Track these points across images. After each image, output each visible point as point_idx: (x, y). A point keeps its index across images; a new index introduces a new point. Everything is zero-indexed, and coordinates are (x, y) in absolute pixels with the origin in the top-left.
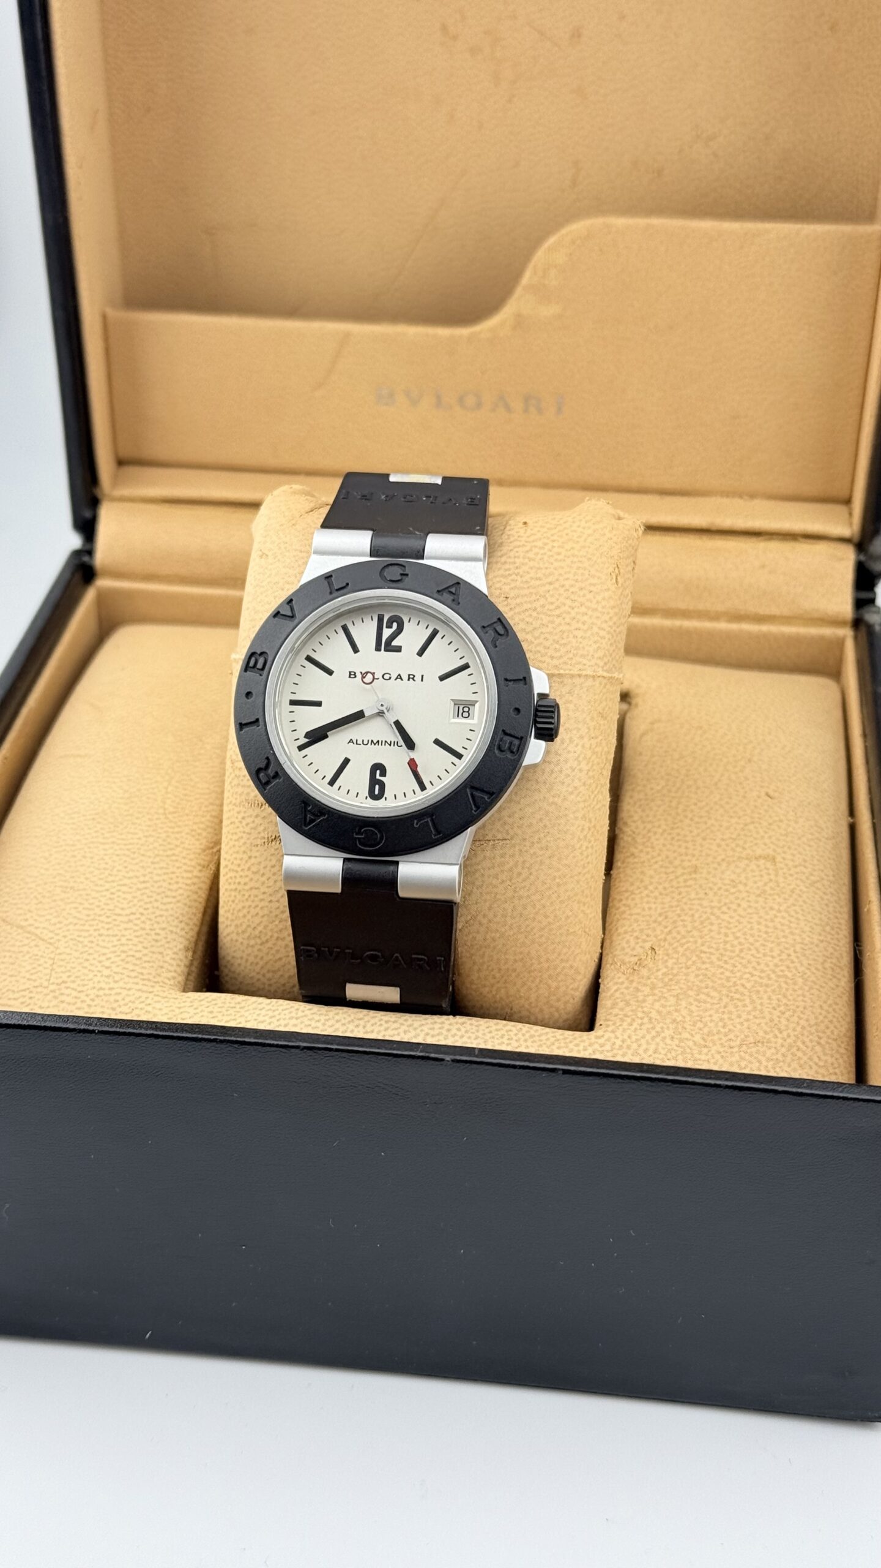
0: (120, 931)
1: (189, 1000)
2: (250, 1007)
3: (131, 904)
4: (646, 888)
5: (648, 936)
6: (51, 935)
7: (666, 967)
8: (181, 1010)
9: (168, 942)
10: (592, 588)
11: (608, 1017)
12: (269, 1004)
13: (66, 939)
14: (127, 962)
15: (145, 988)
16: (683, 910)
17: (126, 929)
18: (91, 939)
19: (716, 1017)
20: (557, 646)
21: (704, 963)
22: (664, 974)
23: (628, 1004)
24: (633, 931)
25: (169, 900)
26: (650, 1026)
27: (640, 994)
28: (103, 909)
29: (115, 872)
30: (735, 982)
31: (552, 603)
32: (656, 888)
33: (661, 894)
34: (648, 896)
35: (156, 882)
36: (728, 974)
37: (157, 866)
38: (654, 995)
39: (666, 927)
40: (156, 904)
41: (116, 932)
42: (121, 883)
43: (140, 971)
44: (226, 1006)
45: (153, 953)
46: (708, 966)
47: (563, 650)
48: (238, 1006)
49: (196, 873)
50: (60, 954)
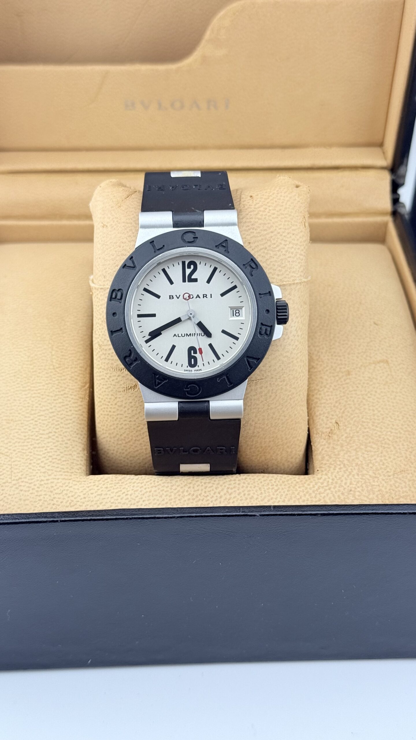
0: (45, 444)
1: (92, 481)
2: (127, 482)
3: (48, 427)
4: (325, 387)
5: (332, 415)
6: (6, 450)
7: (346, 433)
8: (90, 488)
9: (73, 447)
10: (294, 232)
11: (321, 465)
12: (137, 479)
13: (16, 452)
14: (54, 463)
15: (66, 477)
16: (348, 398)
17: (48, 443)
18: (29, 450)
19: (378, 459)
20: (280, 268)
21: (365, 428)
22: (346, 437)
23: (330, 457)
24: (324, 413)
25: (69, 422)
26: (345, 469)
27: (335, 451)
28: (33, 432)
29: (34, 408)
30: (383, 438)
31: (274, 244)
32: (330, 386)
33: (334, 389)
34: (327, 392)
35: (59, 412)
36: (379, 433)
37: (57, 402)
38: (343, 450)
39: (341, 409)
40: (61, 425)
41: (43, 445)
42: (39, 414)
43: (62, 467)
44: (114, 482)
45: (66, 455)
46: (367, 430)
47: (284, 270)
48: (120, 482)
49: (79, 403)
50: (14, 461)
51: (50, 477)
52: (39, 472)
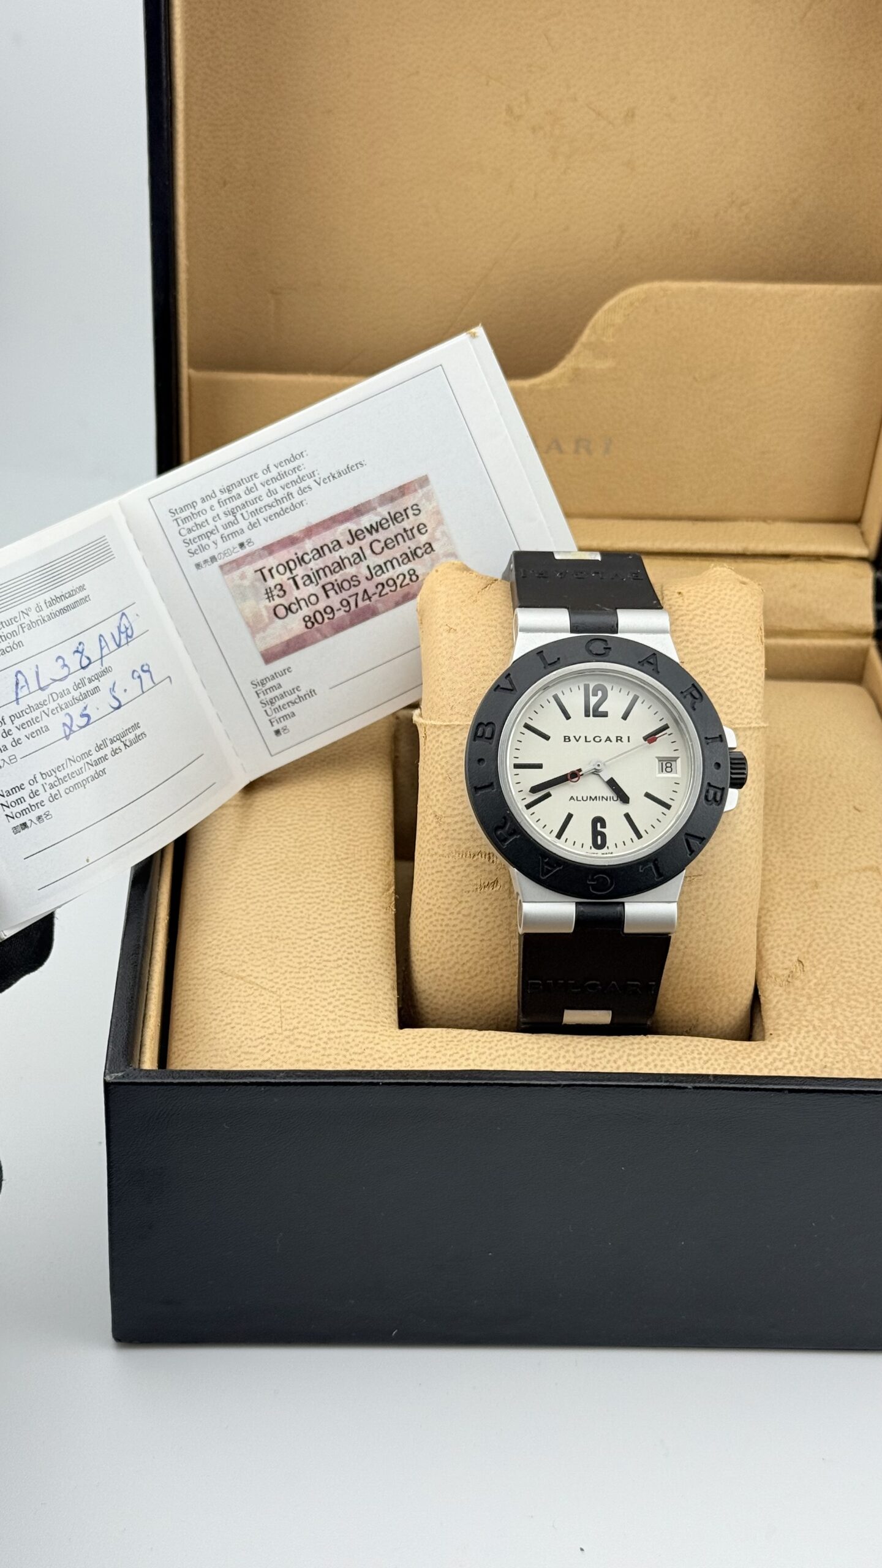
0: (333, 976)
1: (411, 1036)
2: (467, 1040)
3: (336, 950)
4: (779, 904)
5: (792, 949)
6: (271, 984)
7: (816, 978)
8: (408, 1047)
9: (376, 984)
11: (778, 1029)
12: (483, 1036)
13: (287, 987)
14: (348, 1006)
15: (370, 1029)
16: (816, 923)
17: (338, 974)
18: (309, 985)
19: (869, 1023)
21: (846, 972)
22: (815, 984)
23: (791, 1014)
24: (778, 946)
25: (368, 943)
26: (815, 1033)
27: (799, 1004)
28: (312, 956)
29: (311, 920)
30: (876, 988)
32: (787, 904)
33: (793, 909)
34: (783, 912)
35: (352, 927)
36: (870, 980)
37: (347, 911)
38: (812, 1004)
39: (806, 940)
40: (357, 949)
41: (330, 978)
42: (321, 930)
43: (363, 1012)
44: (445, 1040)
45: (367, 994)
46: (850, 974)
48: (455, 1040)
49: (383, 916)
50: (285, 1001)
51: (343, 1028)
52: (326, 1019)
